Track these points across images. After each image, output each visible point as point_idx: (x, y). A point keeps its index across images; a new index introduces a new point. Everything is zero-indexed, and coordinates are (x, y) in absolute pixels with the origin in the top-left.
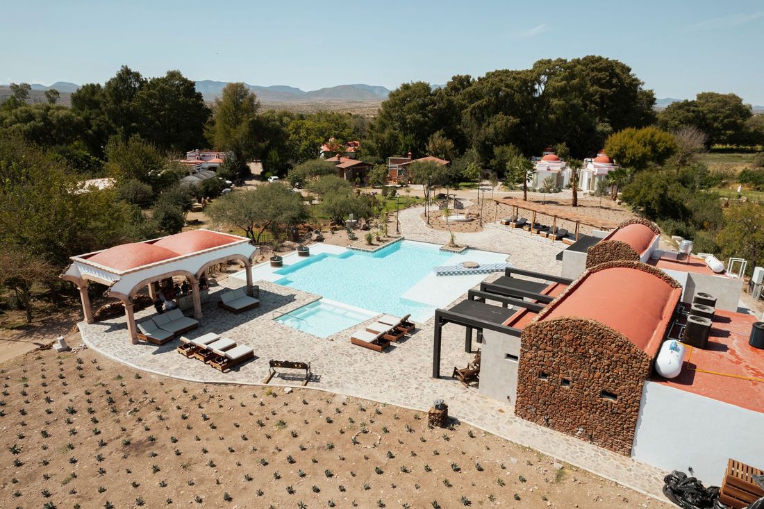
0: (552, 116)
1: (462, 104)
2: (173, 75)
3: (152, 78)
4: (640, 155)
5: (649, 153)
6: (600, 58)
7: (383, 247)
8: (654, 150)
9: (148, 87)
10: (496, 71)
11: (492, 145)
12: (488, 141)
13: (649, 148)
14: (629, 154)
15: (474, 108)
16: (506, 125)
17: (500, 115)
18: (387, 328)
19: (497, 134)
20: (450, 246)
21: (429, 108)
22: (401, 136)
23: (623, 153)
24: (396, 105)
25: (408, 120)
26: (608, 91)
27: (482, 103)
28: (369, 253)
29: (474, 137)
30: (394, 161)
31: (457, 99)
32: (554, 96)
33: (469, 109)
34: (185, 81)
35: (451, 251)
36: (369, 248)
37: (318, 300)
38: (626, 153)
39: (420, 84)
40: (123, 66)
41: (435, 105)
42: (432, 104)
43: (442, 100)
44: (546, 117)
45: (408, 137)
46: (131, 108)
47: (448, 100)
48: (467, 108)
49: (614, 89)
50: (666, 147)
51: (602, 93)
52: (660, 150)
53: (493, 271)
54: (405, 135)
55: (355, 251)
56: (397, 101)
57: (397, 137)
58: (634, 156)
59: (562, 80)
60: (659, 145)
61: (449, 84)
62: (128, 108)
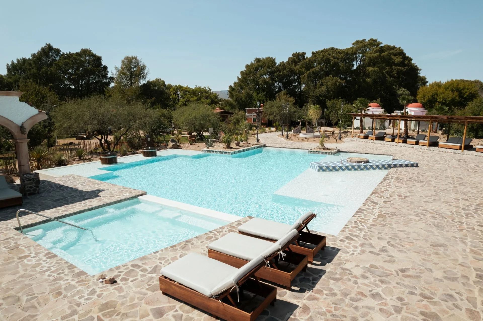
0: (368, 80)
1: (300, 71)
2: (85, 52)
3: (68, 53)
4: (450, 99)
5: (457, 98)
6: (394, 48)
7: (244, 151)
8: (461, 96)
9: (65, 58)
10: (324, 49)
11: (325, 100)
12: (322, 97)
13: (456, 94)
14: (440, 98)
15: (310, 74)
16: (336, 84)
17: (330, 77)
18: (270, 248)
19: (328, 91)
20: (320, 149)
21: (276, 74)
22: (255, 94)
23: (434, 98)
24: (250, 72)
25: (260, 82)
26: (403, 68)
27: (315, 70)
28: (227, 155)
29: (311, 94)
30: (250, 112)
31: (296, 68)
32: (369, 65)
33: (306, 75)
34: (94, 56)
35: (322, 153)
36: (228, 150)
37: (136, 197)
38: (438, 98)
39: (268, 58)
40: (47, 44)
41: (280, 72)
42: (278, 71)
43: (285, 69)
44: (364, 81)
45: (260, 95)
46: (49, 72)
47: (290, 69)
48: (304, 73)
49: (407, 67)
50: (470, 93)
51: (398, 69)
52: (466, 95)
53: (390, 166)
54: (258, 94)
55: (211, 153)
56: (252, 70)
57: (252, 95)
58: (445, 100)
59: (376, 52)
60: (464, 91)
61: (289, 59)
62: (47, 72)
